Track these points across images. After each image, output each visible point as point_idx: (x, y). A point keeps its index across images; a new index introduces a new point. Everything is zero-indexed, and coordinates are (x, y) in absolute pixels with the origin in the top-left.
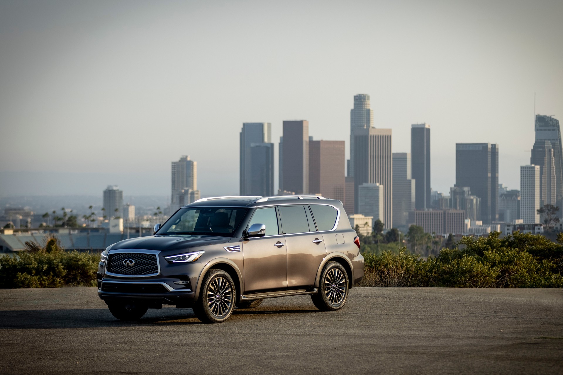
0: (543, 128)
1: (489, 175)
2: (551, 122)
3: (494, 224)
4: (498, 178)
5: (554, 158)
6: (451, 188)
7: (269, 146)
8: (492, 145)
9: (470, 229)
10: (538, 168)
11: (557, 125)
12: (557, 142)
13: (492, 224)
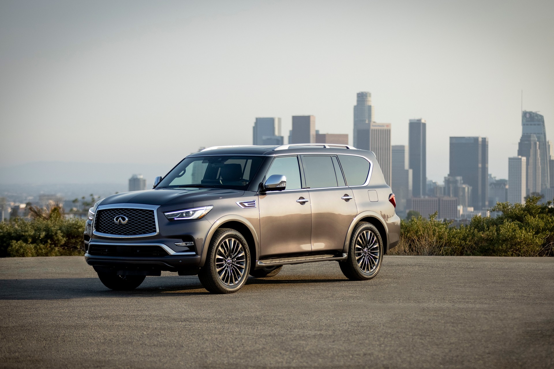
0: (529, 123)
1: (480, 165)
2: (536, 118)
3: (484, 210)
4: (487, 168)
5: (539, 150)
6: (445, 178)
7: (280, 139)
8: (482, 138)
9: (462, 215)
10: (524, 160)
11: (542, 120)
12: (542, 136)
13: (482, 210)
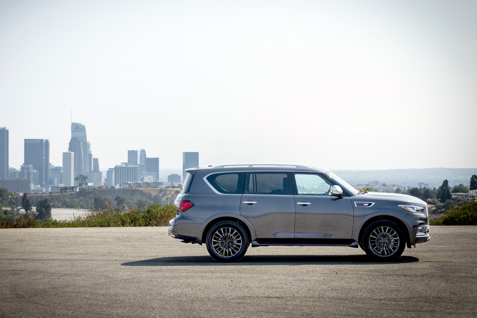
0: (76, 130)
1: (44, 158)
2: (80, 127)
3: (47, 186)
4: (49, 159)
5: (82, 148)
6: (21, 166)
8: (46, 140)
9: (33, 190)
10: (73, 154)
11: (84, 128)
12: (84, 138)
13: (46, 186)
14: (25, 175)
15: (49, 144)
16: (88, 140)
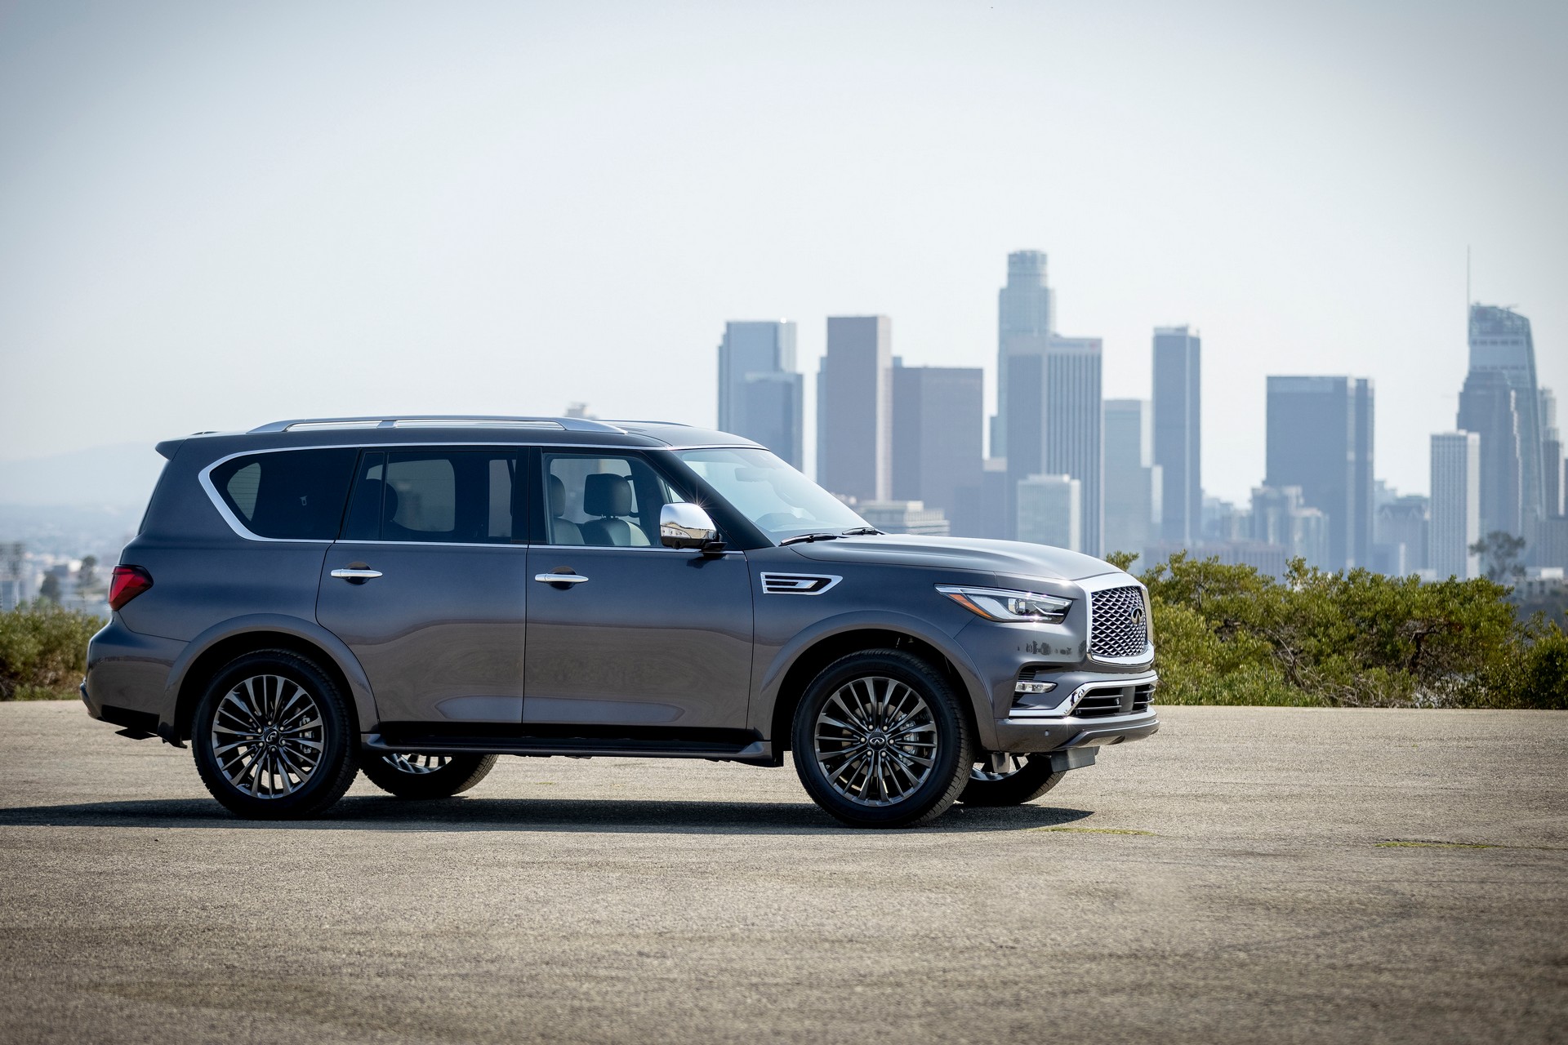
0: (1489, 338)
1: (1351, 456)
2: (1508, 323)
4: (1372, 463)
5: (1516, 413)
6: (1254, 490)
7: (792, 380)
8: (1358, 381)
10: (1474, 441)
11: (1526, 330)
12: (1527, 373)
14: (1271, 530)
15: (1372, 399)
16: (1542, 382)
